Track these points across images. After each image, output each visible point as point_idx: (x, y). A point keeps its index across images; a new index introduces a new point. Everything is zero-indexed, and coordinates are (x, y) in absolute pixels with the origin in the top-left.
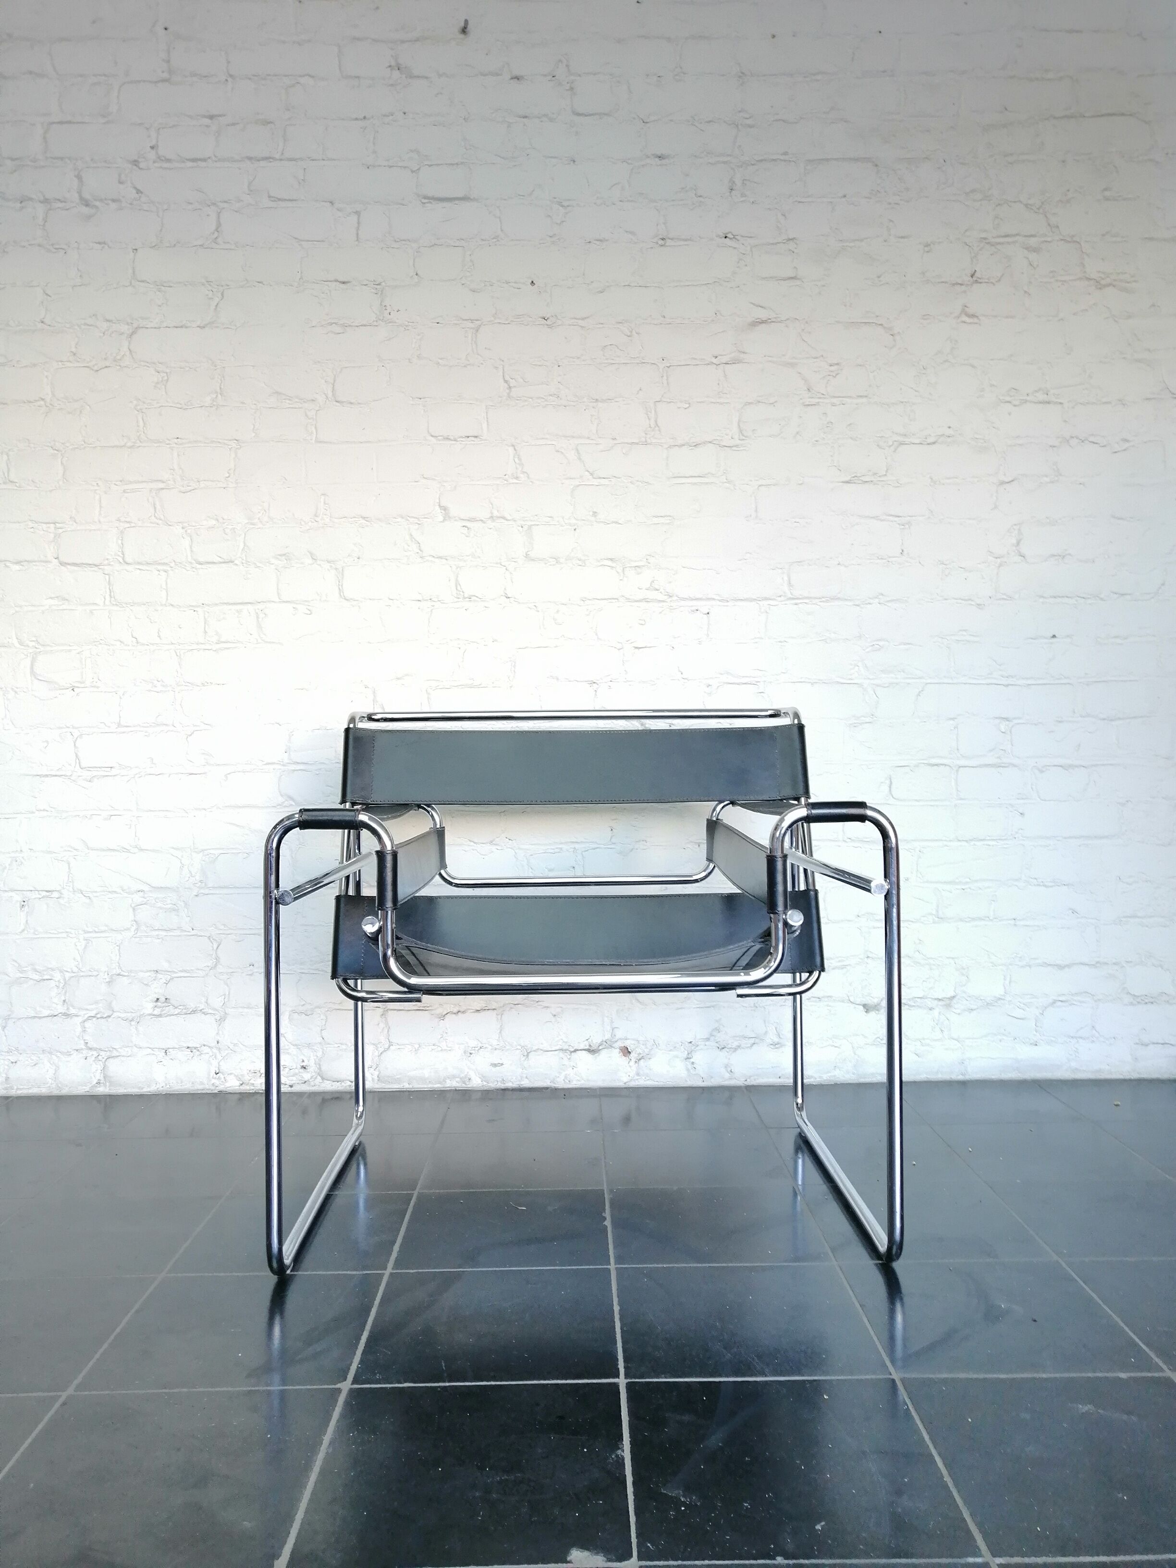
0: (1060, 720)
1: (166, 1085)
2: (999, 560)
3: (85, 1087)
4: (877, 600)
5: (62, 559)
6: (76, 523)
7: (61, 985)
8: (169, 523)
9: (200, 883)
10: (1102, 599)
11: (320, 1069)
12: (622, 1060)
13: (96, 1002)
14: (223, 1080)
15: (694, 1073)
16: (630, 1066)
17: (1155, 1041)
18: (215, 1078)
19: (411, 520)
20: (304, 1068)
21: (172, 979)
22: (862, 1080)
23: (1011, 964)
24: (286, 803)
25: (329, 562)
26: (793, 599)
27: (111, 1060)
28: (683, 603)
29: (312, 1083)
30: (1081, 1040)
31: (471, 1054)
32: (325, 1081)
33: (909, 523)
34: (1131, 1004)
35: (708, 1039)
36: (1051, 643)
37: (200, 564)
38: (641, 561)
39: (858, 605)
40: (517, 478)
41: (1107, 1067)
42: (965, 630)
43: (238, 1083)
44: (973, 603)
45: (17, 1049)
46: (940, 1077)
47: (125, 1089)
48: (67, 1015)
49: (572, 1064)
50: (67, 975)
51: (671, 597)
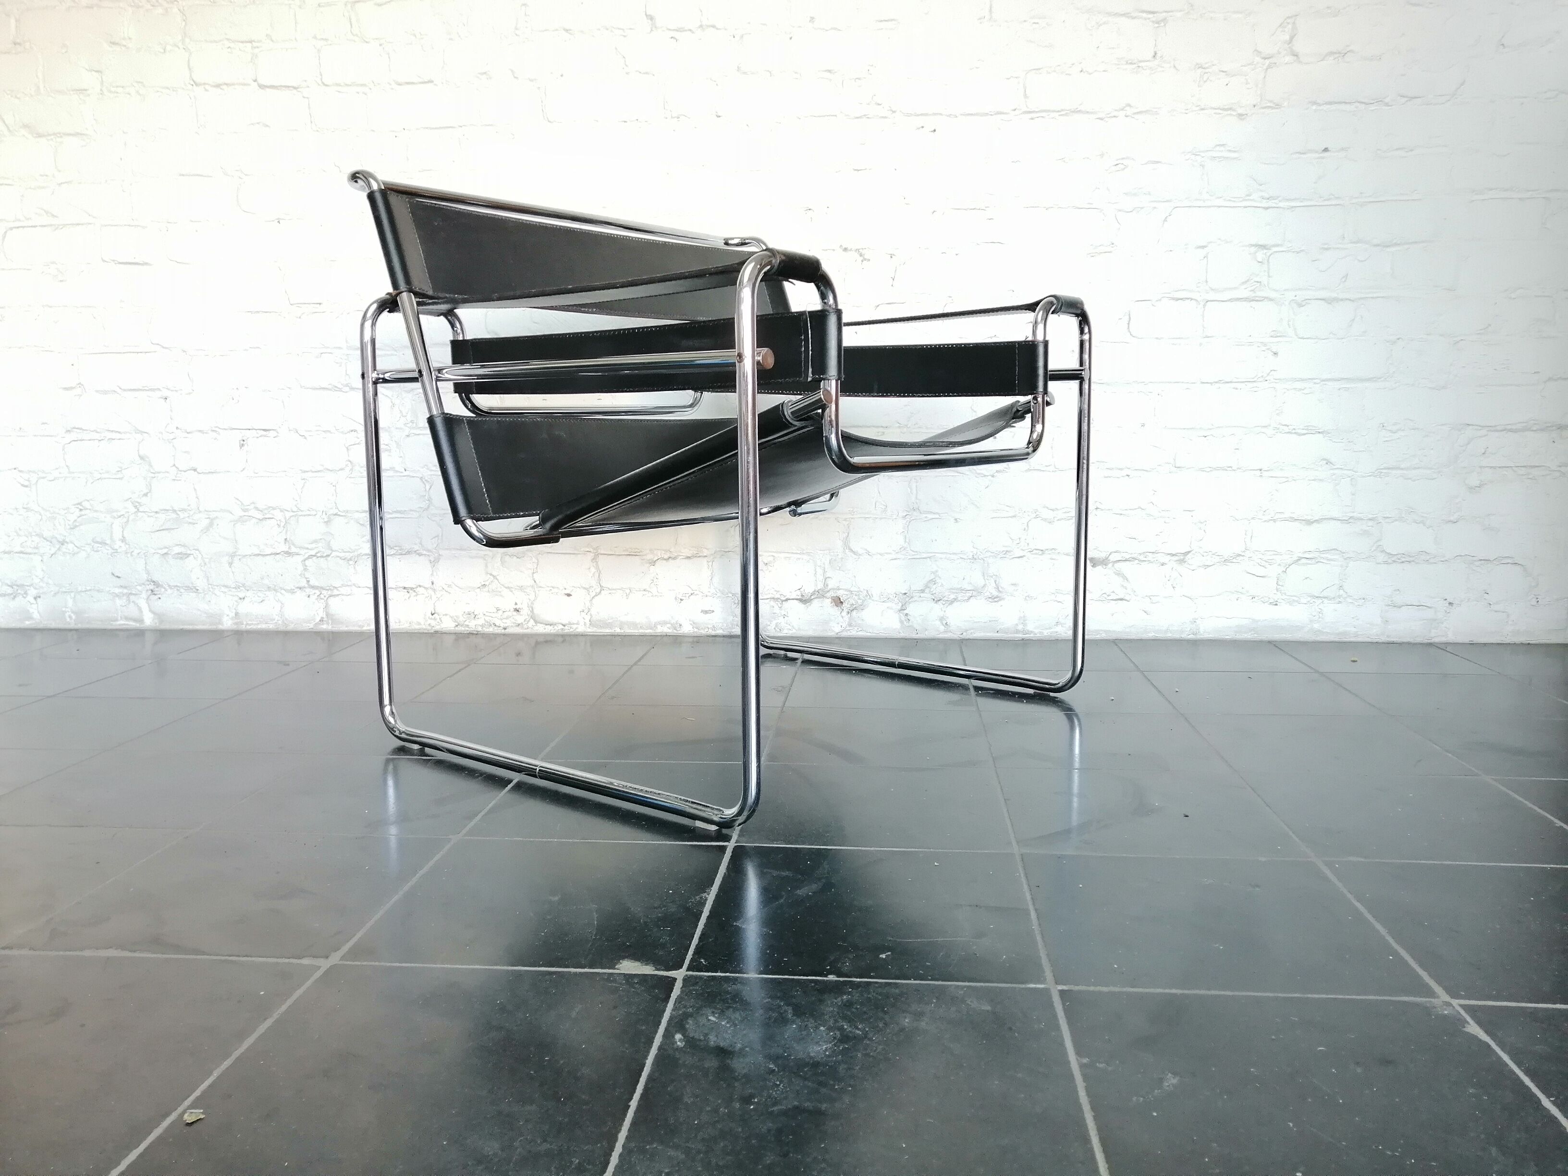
0: (1326, 246)
2: (1267, 62)
3: (309, 625)
4: (1122, 113)
5: (262, 81)
6: (272, 41)
7: (282, 524)
8: (366, 40)
9: (411, 424)
10: (1387, 105)
11: (532, 611)
12: (834, 611)
13: (315, 541)
14: (438, 620)
15: (907, 624)
16: (842, 617)
17: (1409, 603)
18: (431, 619)
19: (617, 31)
20: (517, 610)
21: (387, 519)
23: (1253, 518)
25: (531, 81)
26: (1030, 112)
27: (332, 599)
28: (907, 119)
29: (525, 626)
30: (1326, 601)
31: (681, 600)
32: (538, 624)
33: (1164, 20)
34: (1386, 563)
35: (923, 591)
36: (1323, 158)
37: (399, 84)
38: (861, 70)
39: (1101, 119)
41: (1354, 630)
42: (1223, 145)
43: (454, 624)
44: (1234, 113)
45: (244, 585)
46: (1169, 635)
47: (346, 627)
48: (288, 553)
49: (783, 612)
50: (288, 515)
51: (894, 112)
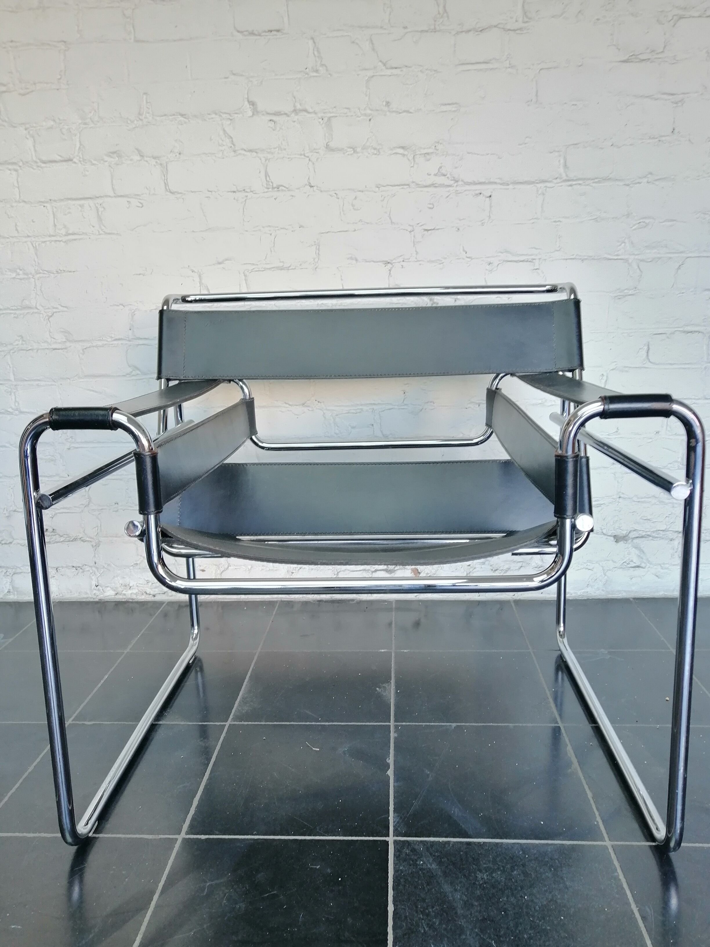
1: (59, 594)
4: (645, 180)
8: (14, 125)
9: (71, 439)
13: (1, 532)
14: (102, 591)
18: (96, 590)
19: (224, 116)
21: (56, 514)
22: (610, 596)
24: (134, 373)
25: (154, 158)
26: (569, 180)
27: (16, 576)
28: (467, 187)
33: (681, 101)
37: (44, 162)
38: (430, 148)
39: (628, 185)
40: (317, 71)
43: (114, 593)
47: (29, 597)
51: (457, 181)
